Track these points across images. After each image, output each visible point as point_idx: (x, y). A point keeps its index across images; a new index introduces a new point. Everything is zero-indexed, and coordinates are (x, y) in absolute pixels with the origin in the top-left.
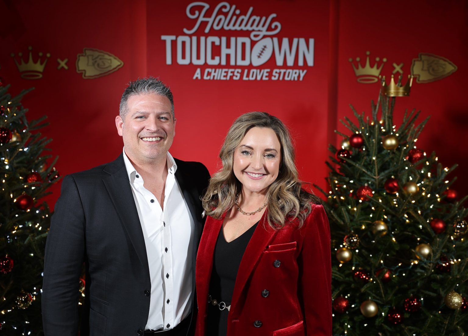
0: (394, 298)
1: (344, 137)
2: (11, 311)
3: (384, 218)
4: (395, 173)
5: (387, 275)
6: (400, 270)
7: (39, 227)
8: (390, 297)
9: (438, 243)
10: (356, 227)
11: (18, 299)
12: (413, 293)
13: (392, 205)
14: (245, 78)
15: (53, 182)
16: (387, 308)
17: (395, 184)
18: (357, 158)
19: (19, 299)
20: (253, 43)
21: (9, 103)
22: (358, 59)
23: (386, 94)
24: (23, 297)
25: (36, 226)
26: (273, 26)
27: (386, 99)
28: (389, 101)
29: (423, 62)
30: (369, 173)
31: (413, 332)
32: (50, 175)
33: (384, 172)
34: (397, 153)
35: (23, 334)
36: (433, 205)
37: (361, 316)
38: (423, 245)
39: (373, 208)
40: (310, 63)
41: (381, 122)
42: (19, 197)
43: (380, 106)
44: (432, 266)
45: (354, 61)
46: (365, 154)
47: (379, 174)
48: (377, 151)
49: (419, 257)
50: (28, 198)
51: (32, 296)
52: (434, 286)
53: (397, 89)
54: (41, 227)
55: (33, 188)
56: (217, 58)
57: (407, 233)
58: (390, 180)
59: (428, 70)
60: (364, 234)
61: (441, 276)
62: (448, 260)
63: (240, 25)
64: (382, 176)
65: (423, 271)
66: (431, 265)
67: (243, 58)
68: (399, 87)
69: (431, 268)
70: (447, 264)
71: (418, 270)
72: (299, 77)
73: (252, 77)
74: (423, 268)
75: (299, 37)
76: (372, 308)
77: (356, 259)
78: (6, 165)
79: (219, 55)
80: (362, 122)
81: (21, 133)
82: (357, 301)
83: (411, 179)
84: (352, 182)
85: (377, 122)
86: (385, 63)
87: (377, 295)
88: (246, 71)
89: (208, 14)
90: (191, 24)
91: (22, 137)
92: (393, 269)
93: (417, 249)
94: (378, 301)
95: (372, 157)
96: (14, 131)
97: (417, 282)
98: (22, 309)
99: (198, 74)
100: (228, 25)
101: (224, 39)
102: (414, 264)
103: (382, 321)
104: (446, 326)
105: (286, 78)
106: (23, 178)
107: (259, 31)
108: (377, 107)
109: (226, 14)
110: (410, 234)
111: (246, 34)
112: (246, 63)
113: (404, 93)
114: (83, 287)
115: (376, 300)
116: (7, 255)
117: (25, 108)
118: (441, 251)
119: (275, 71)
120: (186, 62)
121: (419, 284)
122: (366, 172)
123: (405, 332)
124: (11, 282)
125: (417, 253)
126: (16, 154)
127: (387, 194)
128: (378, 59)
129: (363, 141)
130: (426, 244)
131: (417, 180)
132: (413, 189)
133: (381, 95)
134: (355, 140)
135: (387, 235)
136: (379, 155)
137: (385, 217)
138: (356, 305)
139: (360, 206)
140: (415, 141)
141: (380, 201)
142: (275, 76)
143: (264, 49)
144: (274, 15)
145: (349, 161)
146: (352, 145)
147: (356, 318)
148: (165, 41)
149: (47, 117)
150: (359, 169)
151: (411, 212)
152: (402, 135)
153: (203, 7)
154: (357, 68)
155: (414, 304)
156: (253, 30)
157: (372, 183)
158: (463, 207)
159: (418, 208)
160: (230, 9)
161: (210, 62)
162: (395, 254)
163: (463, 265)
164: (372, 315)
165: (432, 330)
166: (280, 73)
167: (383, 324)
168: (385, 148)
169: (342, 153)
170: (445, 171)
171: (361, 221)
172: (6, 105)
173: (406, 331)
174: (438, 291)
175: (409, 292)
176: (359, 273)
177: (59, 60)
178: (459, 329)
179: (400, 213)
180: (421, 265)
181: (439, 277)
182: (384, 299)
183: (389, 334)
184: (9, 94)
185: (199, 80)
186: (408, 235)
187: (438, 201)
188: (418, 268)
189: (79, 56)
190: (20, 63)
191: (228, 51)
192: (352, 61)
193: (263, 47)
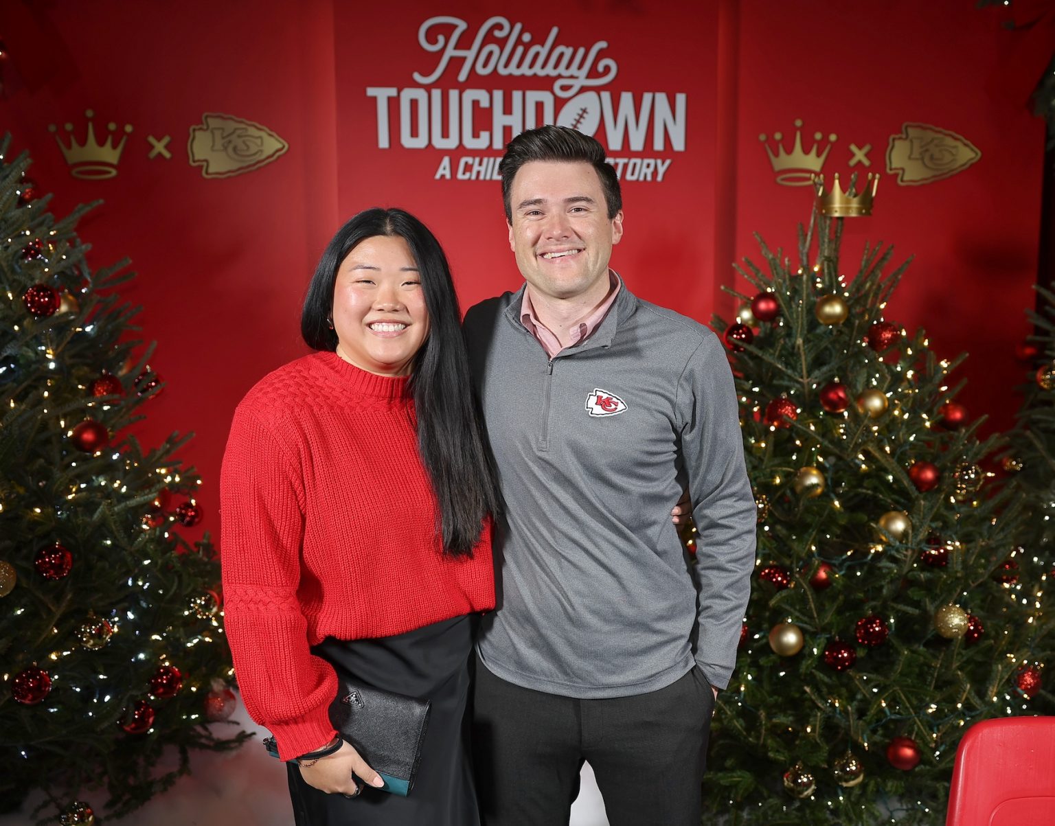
0: (838, 618)
1: (741, 299)
2: (69, 653)
3: (818, 462)
4: (842, 372)
5: (823, 575)
6: (848, 563)
7: (121, 486)
8: (829, 617)
9: (922, 509)
10: (762, 480)
11: (83, 630)
12: (873, 609)
13: (836, 435)
15: (147, 394)
16: (822, 640)
17: (841, 394)
18: (767, 342)
19: (86, 631)
20: (559, 104)
21: (52, 233)
22: (778, 136)
23: (824, 211)
24: (93, 627)
25: (116, 485)
26: (600, 68)
27: (825, 222)
28: (829, 226)
29: (911, 141)
30: (790, 372)
31: (872, 684)
32: (140, 380)
33: (819, 370)
34: (845, 330)
35: (95, 701)
36: (914, 435)
37: (773, 657)
38: (893, 513)
39: (798, 442)
40: (679, 144)
41: (816, 269)
42: (79, 425)
43: (812, 235)
44: (912, 557)
45: (770, 139)
46: (783, 333)
47: (809, 375)
48: (806, 328)
49: (886, 537)
50: (99, 428)
51: (111, 625)
52: (914, 593)
53: (847, 201)
54: (125, 487)
55: (106, 408)
56: (485, 135)
57: (864, 491)
58: (832, 386)
59: (922, 159)
60: (779, 494)
61: (928, 575)
62: (943, 542)
63: (531, 66)
64: (816, 378)
65: (893, 565)
66: (910, 553)
68: (851, 197)
69: (908, 559)
70: (942, 551)
71: (885, 563)
72: (655, 173)
74: (894, 560)
75: (654, 90)
76: (791, 638)
77: (764, 545)
78: (50, 360)
79: (489, 128)
80: (775, 269)
81: (77, 294)
82: (765, 626)
83: (875, 383)
84: (756, 389)
85: (808, 269)
86: (833, 144)
87: (803, 614)
89: (465, 42)
90: (429, 62)
91: (80, 303)
92: (836, 561)
93: (882, 522)
94: (805, 626)
95: (796, 338)
96: (63, 291)
97: (882, 587)
98: (91, 650)
99: (444, 169)
100: (506, 65)
101: (498, 95)
102: (877, 552)
103: (814, 666)
104: (937, 671)
105: (629, 177)
106: (84, 388)
107: (572, 77)
108: (809, 238)
109: (502, 43)
110: (869, 492)
111: (545, 83)
113: (859, 210)
114: (214, 606)
115: (801, 624)
116: (57, 543)
117: (85, 242)
118: (930, 526)
120: (420, 143)
121: (885, 591)
122: (784, 369)
123: (857, 685)
124: (69, 597)
125: (880, 530)
126: (69, 339)
127: (826, 413)
128: (818, 136)
129: (778, 306)
130: (900, 511)
131: (886, 385)
132: (876, 403)
133: (815, 213)
134: (763, 306)
135: (825, 495)
136: (809, 336)
137: (821, 459)
138: (762, 634)
139: (771, 439)
140: (882, 306)
141: (812, 428)
143: (581, 116)
144: (602, 45)
145: (751, 348)
146: (757, 315)
147: (763, 661)
148: (374, 99)
149: (130, 261)
150: (771, 364)
151: (871, 448)
152: (857, 296)
153: (454, 27)
154: (777, 155)
155: (874, 630)
156: (560, 76)
157: (798, 393)
158: (975, 438)
159: (886, 441)
160: (511, 31)
161: (470, 143)
162: (838, 532)
163: (973, 554)
164: (791, 652)
165: (910, 681)
167: (813, 671)
168: (821, 321)
169: (736, 332)
170: (941, 367)
171: (774, 469)
172: (46, 237)
173: (857, 682)
174: (922, 604)
175: (866, 608)
176: (769, 572)
177: (152, 140)
178: (961, 677)
179: (850, 450)
180: (889, 553)
181: (924, 577)
182: (817, 620)
183: (825, 690)
184: (50, 214)
185: (448, 180)
186: (866, 494)
187: (925, 427)
188: (884, 560)
189: (194, 130)
190: (69, 146)
191: (507, 120)
192: (767, 140)
193: (580, 112)
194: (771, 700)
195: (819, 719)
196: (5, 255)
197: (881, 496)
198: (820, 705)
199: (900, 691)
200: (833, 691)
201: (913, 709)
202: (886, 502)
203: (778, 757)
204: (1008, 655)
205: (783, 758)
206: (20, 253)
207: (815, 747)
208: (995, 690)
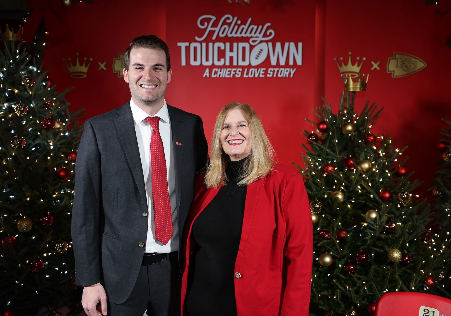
1: (314, 124)
3: (342, 189)
4: (353, 153)
6: (353, 231)
8: (345, 252)
9: (383, 209)
10: (319, 196)
12: (364, 250)
13: (351, 178)
14: (245, 76)
16: (343, 261)
17: (352, 162)
20: (252, 47)
21: (54, 99)
22: (341, 59)
23: (347, 89)
25: (72, 192)
26: (268, 33)
29: (397, 60)
30: (332, 153)
31: (362, 280)
33: (343, 152)
35: (62, 273)
36: (382, 179)
37: (324, 268)
38: (372, 210)
39: (336, 181)
40: (299, 62)
41: (345, 112)
45: (338, 60)
46: (331, 137)
47: (340, 154)
48: (338, 136)
49: (368, 220)
51: (68, 244)
52: (380, 243)
53: (355, 85)
55: (73, 163)
56: (222, 60)
57: (361, 201)
58: (348, 159)
59: (402, 67)
60: (326, 201)
61: (386, 236)
63: (241, 33)
65: (372, 232)
66: (378, 227)
67: (244, 59)
68: (357, 83)
69: (378, 229)
71: (368, 231)
72: (290, 74)
73: (251, 75)
75: (289, 41)
76: (328, 259)
77: (322, 222)
78: (51, 146)
79: (224, 57)
81: (64, 121)
83: (369, 158)
84: (320, 160)
86: (364, 61)
87: (335, 250)
88: (246, 70)
89: (215, 25)
90: (201, 33)
92: (349, 230)
93: (367, 214)
94: (336, 255)
95: (335, 140)
98: (60, 253)
99: (207, 73)
100: (231, 33)
101: (228, 44)
102: (365, 226)
103: (340, 272)
104: (389, 276)
105: (279, 76)
106: (64, 156)
107: (257, 37)
108: (342, 100)
109: (229, 25)
110: (363, 202)
111: (246, 40)
112: (246, 63)
113: (360, 88)
117: (68, 102)
118: (388, 216)
119: (270, 69)
120: (198, 63)
121: (368, 242)
122: (330, 152)
125: (366, 217)
126: (58, 138)
127: (347, 170)
128: (358, 58)
130: (375, 210)
131: (372, 159)
132: (366, 166)
134: (321, 126)
136: (341, 139)
138: (319, 258)
139: (324, 179)
140: (370, 127)
141: (341, 175)
142: (270, 74)
143: (260, 52)
144: (269, 24)
145: (316, 143)
146: (321, 131)
147: (320, 269)
148: (180, 47)
149: (84, 109)
150: (325, 150)
151: (363, 183)
153: (211, 19)
154: (341, 66)
155: (363, 258)
156: (252, 37)
158: (408, 181)
159: (369, 181)
160: (233, 20)
161: (217, 63)
163: (406, 228)
164: (328, 265)
165: (378, 279)
166: (274, 71)
167: (339, 274)
168: (344, 133)
169: (311, 137)
170: (396, 152)
171: (324, 191)
173: (355, 279)
174: (384, 248)
175: (360, 248)
176: (323, 233)
177: (100, 63)
178: (398, 279)
179: (354, 184)
180: (369, 226)
181: (384, 237)
182: (340, 253)
183: (343, 282)
184: (56, 92)
185: (208, 78)
186: (362, 202)
187: (388, 176)
188: (368, 229)
189: (115, 60)
190: (70, 66)
191: (231, 54)
192: (337, 60)
193: (260, 51)
194: (323, 285)
195: (338, 293)
196: (37, 107)
197: (368, 203)
198: (340, 287)
199: (373, 283)
200: (346, 282)
201: (378, 291)
202: (370, 206)
203: (323, 308)
204: (421, 271)
205: (326, 309)
206: (43, 106)
207: (339, 304)
208: (413, 285)
